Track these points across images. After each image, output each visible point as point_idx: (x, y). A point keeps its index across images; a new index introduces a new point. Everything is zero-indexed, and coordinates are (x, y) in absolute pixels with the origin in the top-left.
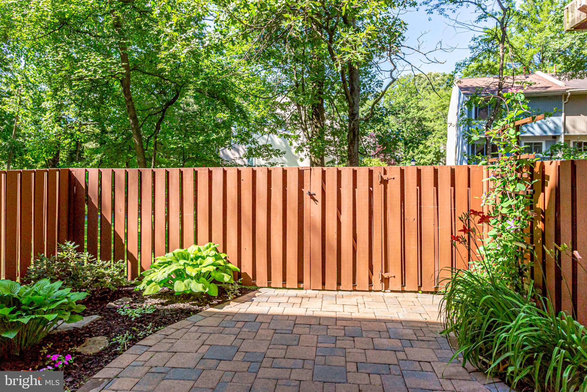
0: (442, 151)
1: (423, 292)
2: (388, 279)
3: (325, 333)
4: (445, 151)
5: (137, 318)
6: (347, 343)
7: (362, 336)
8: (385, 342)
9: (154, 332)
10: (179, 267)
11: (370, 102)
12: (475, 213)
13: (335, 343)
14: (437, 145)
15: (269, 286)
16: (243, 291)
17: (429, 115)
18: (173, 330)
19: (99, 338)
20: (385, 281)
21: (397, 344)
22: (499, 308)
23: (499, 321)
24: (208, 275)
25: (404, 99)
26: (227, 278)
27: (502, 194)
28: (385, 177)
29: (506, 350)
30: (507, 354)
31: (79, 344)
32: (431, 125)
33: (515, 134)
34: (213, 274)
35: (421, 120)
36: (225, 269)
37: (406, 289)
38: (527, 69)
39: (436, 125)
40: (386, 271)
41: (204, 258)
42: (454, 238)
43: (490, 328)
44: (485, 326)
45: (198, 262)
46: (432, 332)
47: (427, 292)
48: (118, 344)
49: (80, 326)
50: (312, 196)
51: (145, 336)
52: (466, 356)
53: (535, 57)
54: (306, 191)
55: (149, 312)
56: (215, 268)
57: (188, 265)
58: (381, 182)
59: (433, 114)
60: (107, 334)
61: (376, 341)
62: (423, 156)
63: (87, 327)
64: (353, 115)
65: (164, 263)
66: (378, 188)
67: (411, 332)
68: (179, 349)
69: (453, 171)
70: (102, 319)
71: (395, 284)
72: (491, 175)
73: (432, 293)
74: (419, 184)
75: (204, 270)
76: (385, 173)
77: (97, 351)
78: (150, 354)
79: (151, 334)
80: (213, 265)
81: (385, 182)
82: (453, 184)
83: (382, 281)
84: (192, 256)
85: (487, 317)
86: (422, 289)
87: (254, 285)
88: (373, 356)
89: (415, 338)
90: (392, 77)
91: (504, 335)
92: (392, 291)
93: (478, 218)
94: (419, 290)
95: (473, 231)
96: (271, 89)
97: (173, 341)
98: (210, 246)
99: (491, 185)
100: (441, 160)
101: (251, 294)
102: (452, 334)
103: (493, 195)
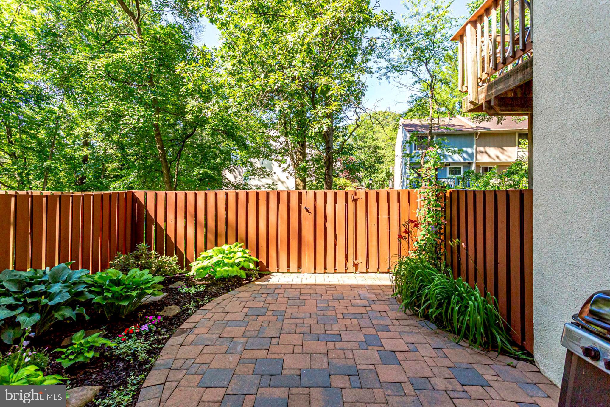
0: (391, 172)
1: (380, 273)
2: (357, 265)
3: (320, 298)
4: (393, 171)
5: (193, 294)
6: (336, 303)
7: (344, 299)
8: (359, 302)
9: (209, 301)
10: (220, 259)
11: (340, 139)
12: (412, 222)
13: (328, 304)
14: (388, 167)
15: (278, 272)
16: (261, 276)
17: (381, 144)
18: (221, 300)
19: (172, 306)
20: (356, 265)
21: (366, 303)
22: (425, 277)
23: (425, 284)
24: (239, 264)
25: (363, 132)
26: (252, 266)
27: (428, 209)
28: (356, 197)
29: (428, 300)
30: (429, 302)
31: (161, 310)
32: (384, 151)
33: (435, 173)
34: (242, 264)
35: (376, 148)
36: (250, 260)
37: (369, 270)
38: (451, 113)
39: (387, 152)
40: (356, 259)
41: (235, 253)
42: (400, 237)
43: (420, 289)
44: (417, 288)
45: (231, 255)
46: (386, 295)
47: (383, 273)
48: (188, 309)
49: (157, 300)
50: (307, 210)
51: (204, 304)
52: (406, 306)
53: (456, 104)
54: (303, 206)
55: (201, 290)
56: (244, 259)
57: (225, 257)
58: (353, 201)
59: (384, 143)
60: (177, 304)
61: (353, 301)
62: (377, 175)
63: (161, 300)
64: (328, 149)
65: (207, 257)
66: (351, 204)
67: (374, 296)
68: (229, 311)
69: (399, 193)
70: (169, 295)
71: (362, 267)
72: (422, 197)
73: (386, 273)
74: (377, 201)
75: (237, 261)
76: (356, 195)
77: (175, 314)
78: (212, 315)
79: (207, 303)
80: (242, 257)
81: (355, 200)
82: (399, 201)
83: (354, 266)
84: (226, 252)
85: (418, 283)
86: (380, 270)
87: (268, 271)
88: (352, 310)
89: (376, 299)
90: (357, 124)
91: (427, 291)
92: (360, 272)
93: (413, 224)
94: (378, 271)
95: (411, 232)
96: (265, 125)
97: (224, 306)
98: (237, 245)
99: (422, 204)
100: (390, 178)
101: (266, 277)
102: (399, 295)
103: (423, 209)
